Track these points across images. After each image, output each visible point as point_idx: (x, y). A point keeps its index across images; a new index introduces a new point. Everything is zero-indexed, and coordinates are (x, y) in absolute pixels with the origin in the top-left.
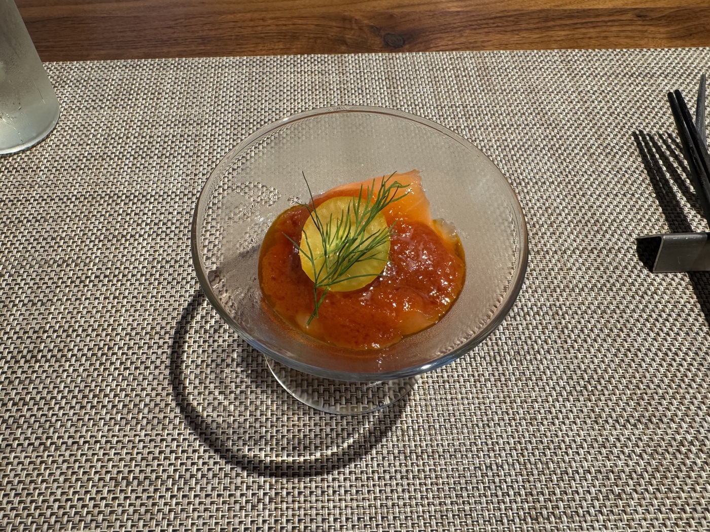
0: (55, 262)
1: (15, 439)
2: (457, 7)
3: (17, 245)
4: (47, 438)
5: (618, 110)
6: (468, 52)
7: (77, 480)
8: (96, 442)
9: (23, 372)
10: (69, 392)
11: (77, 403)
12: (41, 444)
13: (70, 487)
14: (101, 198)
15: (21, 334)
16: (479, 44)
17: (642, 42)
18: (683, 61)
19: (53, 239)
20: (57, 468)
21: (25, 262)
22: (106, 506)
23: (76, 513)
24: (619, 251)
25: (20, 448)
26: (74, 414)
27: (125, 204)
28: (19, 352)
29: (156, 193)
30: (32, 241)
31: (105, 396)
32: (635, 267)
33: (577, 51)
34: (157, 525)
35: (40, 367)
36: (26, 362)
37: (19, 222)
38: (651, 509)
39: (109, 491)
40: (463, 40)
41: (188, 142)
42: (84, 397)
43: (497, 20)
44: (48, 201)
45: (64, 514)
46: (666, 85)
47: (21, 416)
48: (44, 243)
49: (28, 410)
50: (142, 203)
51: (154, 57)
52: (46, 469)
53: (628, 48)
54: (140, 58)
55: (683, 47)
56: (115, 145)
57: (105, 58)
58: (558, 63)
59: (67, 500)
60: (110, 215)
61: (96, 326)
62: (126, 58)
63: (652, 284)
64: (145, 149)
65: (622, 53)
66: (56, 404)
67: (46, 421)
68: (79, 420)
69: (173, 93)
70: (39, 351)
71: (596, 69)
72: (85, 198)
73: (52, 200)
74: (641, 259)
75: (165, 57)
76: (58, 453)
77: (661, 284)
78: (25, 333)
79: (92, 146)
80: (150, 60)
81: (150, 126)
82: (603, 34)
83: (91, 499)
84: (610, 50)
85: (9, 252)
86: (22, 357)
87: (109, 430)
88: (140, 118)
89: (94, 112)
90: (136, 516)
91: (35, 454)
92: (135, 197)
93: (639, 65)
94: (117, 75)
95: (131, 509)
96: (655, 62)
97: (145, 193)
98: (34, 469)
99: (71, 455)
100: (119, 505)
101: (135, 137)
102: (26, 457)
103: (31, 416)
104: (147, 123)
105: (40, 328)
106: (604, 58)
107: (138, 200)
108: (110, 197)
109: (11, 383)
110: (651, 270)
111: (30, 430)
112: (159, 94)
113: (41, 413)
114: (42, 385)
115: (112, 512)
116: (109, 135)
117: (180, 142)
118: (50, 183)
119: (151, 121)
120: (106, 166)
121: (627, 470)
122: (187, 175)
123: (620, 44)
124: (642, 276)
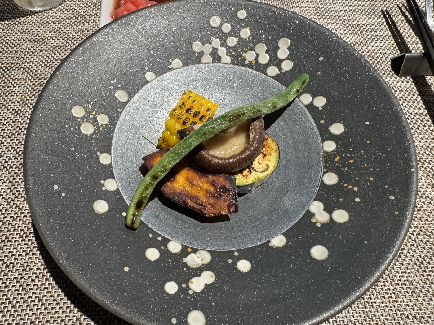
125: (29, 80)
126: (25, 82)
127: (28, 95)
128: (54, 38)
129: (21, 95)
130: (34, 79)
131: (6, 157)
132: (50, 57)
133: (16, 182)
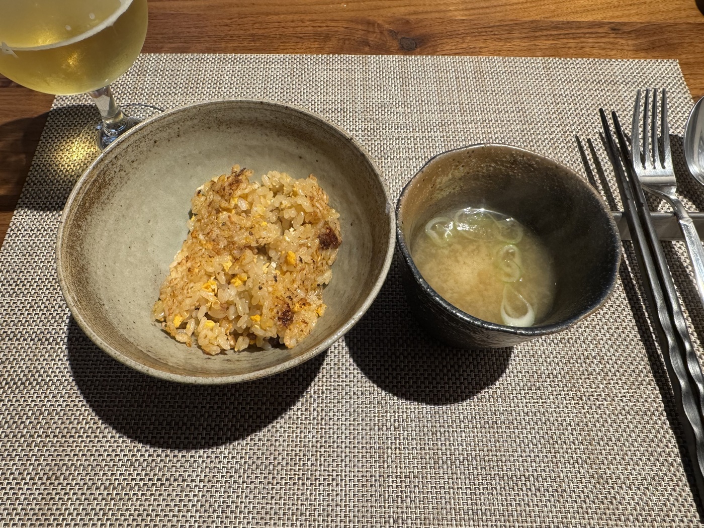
5: (583, 112)
6: (468, 57)
16: (477, 50)
18: (643, 72)
38: (559, 397)
40: (465, 45)
43: (495, 28)
71: (571, 75)
82: (581, 45)
84: (585, 60)
93: (606, 73)
121: (547, 372)
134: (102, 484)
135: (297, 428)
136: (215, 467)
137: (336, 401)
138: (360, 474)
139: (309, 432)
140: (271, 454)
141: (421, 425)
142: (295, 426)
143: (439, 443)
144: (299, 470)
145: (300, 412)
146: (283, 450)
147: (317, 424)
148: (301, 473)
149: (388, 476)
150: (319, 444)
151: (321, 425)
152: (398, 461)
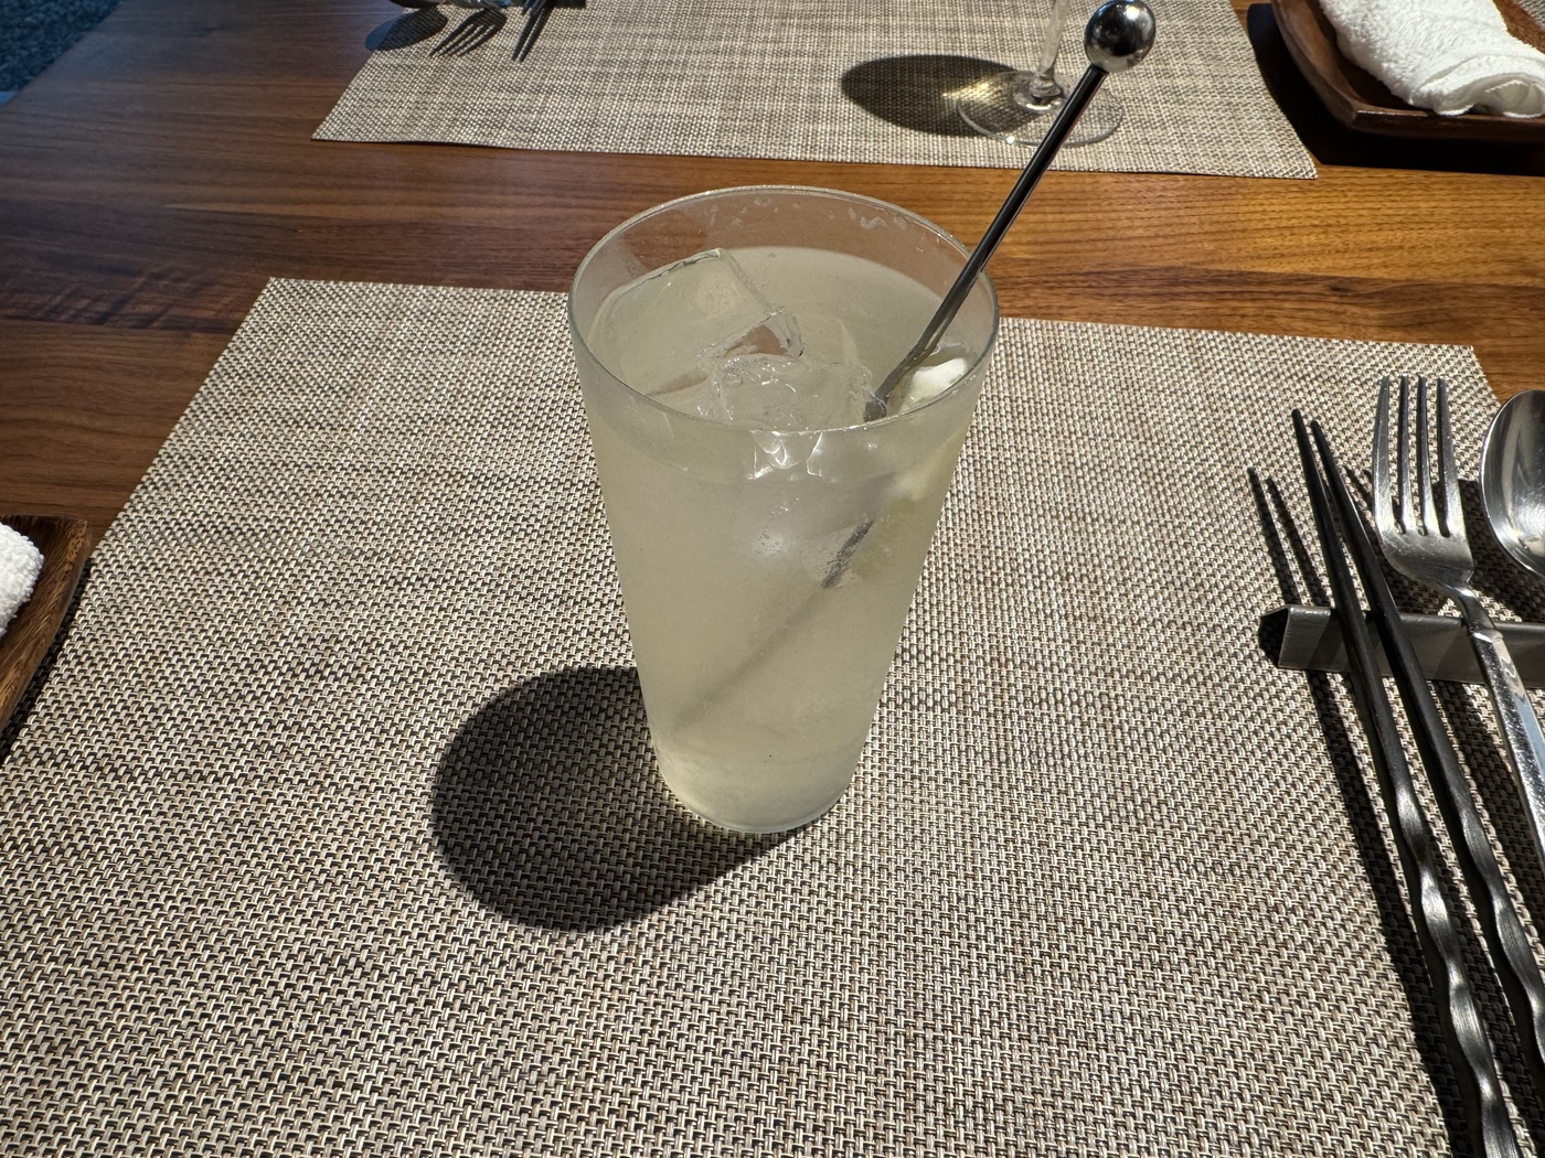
0: (362, 553)
1: (282, 772)
2: (1026, 252)
3: (311, 526)
4: (326, 777)
5: (1270, 428)
6: (1032, 321)
7: (361, 834)
8: (393, 790)
9: (302, 690)
10: (363, 722)
11: (371, 738)
12: (316, 783)
13: (350, 842)
14: (438, 475)
15: (304, 641)
16: (1054, 311)
17: (1332, 330)
18: (1398, 364)
19: (362, 522)
20: (335, 816)
21: (320, 549)
22: (398, 871)
23: (355, 875)
24: (1229, 630)
25: (288, 784)
26: (367, 751)
27: (471, 487)
28: (299, 664)
29: (519, 477)
30: (332, 522)
31: (413, 733)
32: (1250, 656)
33: (1216, 333)
34: (464, 905)
35: (326, 686)
36: (308, 677)
37: (318, 495)
39: (403, 854)
40: (1028, 302)
41: (574, 411)
42: (383, 731)
43: (1092, 277)
44: (362, 471)
45: (339, 873)
46: (1360, 397)
47: (293, 745)
48: (349, 527)
49: (304, 738)
50: (496, 488)
51: (538, 289)
52: (319, 814)
53: (1305, 334)
54: (517, 288)
55: (1403, 341)
56: (467, 405)
57: (465, 284)
58: (1180, 349)
59: (344, 857)
60: (448, 500)
61: (410, 643)
62: (496, 287)
63: (1273, 683)
64: (510, 416)
65: (1293, 342)
66: (342, 735)
67: (327, 755)
68: (371, 759)
69: (561, 342)
70: (327, 666)
71: (1244, 362)
72: (414, 474)
73: (366, 471)
74: (1262, 646)
75: (555, 290)
76: (339, 797)
77: (1289, 685)
78: (310, 640)
79: (433, 404)
80: (532, 293)
81: (520, 385)
82: (1267, 312)
83: (377, 860)
84: (1274, 337)
85: (299, 534)
86: (303, 671)
87: (412, 778)
88: (508, 373)
89: (441, 357)
90: (437, 890)
91: (308, 794)
92: (487, 479)
93: (1319, 362)
94: (481, 310)
95: (431, 881)
96: (1348, 361)
97: (502, 476)
98: (304, 813)
99: (356, 802)
100: (415, 873)
101: (497, 398)
102: (294, 796)
103: (307, 746)
104: (516, 380)
105: (332, 636)
106: (1260, 347)
107: (491, 484)
108: (450, 476)
109: (283, 701)
110: (1276, 664)
111: (304, 763)
112: (540, 341)
113: (321, 744)
114: (326, 709)
115: (404, 881)
116: (459, 392)
117: (563, 410)
118: (366, 448)
119: (523, 377)
120: (450, 433)
122: (567, 457)
123: (1293, 329)
124: (1260, 671)
125: (272, 562)
126: (262, 568)
127: (259, 601)
128: (358, 466)
129: (243, 597)
130: (285, 563)
131: (169, 748)
132: (337, 513)
133: (175, 815)
134: (160, 1073)
135: (602, 997)
136: (409, 1063)
137: (695, 949)
138: (732, 1114)
139: (628, 1009)
140: (537, 1047)
141: (882, 1019)
142: (599, 992)
143: (920, 1065)
144: (595, 1089)
145: (612, 965)
146: (565, 1042)
147: (648, 993)
148: (598, 1095)
149: (797, 1126)
150: (646, 1038)
151: (657, 996)
152: (822, 1093)
